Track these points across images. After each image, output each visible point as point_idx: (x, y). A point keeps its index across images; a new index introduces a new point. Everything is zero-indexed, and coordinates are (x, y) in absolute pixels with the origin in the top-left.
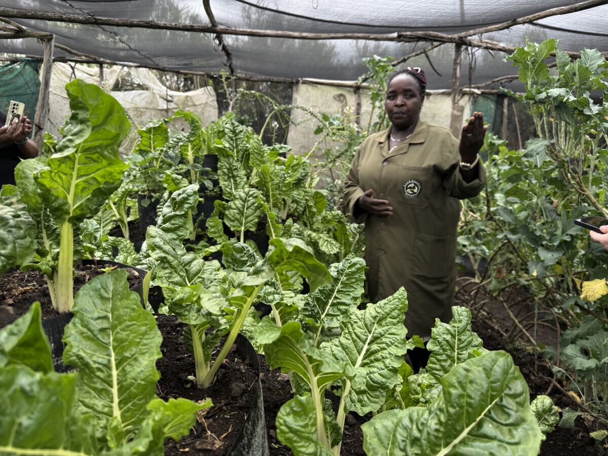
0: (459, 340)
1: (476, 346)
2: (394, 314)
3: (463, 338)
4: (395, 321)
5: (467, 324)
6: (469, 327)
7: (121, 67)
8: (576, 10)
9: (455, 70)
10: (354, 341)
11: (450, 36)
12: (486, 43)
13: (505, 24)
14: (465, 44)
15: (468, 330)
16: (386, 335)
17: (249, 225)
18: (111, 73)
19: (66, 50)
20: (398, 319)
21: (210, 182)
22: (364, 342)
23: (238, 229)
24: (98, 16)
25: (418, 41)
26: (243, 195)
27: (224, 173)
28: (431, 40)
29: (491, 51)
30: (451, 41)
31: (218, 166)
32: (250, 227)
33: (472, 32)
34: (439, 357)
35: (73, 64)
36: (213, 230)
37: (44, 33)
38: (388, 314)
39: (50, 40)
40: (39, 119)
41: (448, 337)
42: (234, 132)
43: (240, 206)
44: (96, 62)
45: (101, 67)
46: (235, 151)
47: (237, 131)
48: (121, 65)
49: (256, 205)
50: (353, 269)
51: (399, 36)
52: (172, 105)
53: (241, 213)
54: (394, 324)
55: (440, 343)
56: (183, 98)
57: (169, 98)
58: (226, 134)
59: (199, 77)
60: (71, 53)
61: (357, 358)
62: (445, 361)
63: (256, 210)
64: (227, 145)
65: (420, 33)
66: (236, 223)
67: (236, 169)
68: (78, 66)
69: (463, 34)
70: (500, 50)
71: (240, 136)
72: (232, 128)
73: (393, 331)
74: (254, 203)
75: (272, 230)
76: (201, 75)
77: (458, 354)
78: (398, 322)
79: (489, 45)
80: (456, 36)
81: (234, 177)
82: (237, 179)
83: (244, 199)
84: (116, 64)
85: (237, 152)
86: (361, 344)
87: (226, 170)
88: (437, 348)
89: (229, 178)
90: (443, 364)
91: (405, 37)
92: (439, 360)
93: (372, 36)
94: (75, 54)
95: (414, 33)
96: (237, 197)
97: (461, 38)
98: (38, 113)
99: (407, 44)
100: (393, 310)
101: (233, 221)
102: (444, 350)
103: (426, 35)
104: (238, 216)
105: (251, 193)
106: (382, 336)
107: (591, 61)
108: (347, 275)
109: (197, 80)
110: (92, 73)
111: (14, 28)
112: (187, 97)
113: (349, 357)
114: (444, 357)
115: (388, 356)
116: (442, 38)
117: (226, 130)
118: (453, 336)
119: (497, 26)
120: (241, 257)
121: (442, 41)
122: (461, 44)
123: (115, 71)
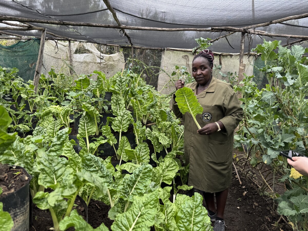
0: (195, 211)
1: (203, 215)
2: (152, 203)
3: (197, 210)
4: (151, 207)
5: (200, 203)
6: (201, 205)
7: (79, 42)
8: (302, 17)
9: (241, 46)
10: (132, 215)
11: (239, 29)
12: (258, 32)
13: (266, 23)
14: (247, 32)
15: (200, 206)
16: (146, 214)
17: (124, 129)
18: (74, 45)
19: (52, 35)
20: (153, 206)
21: (106, 106)
22: (137, 216)
23: (119, 131)
24: (64, 21)
25: (222, 31)
26: (122, 114)
27: (114, 102)
28: (229, 31)
29: (260, 36)
30: (239, 31)
31: (112, 99)
32: (124, 130)
33: (250, 27)
34: (183, 220)
35: (56, 41)
36: (105, 131)
37: (41, 28)
38: (149, 203)
39: (44, 31)
40: (38, 69)
41: (189, 210)
42: (120, 81)
43: (120, 119)
44: (67, 40)
45: (70, 42)
46: (121, 91)
47: (122, 81)
48: (79, 41)
49: (128, 119)
50: (146, 171)
51: (212, 29)
52: (103, 61)
53: (121, 123)
54: (151, 208)
55: (184, 213)
56: (108, 58)
57: (102, 57)
58: (117, 83)
59: (116, 47)
60: (55, 36)
61: (132, 224)
62: (186, 222)
63: (127, 121)
64: (117, 88)
65: (223, 28)
66: (117, 128)
67: (120, 100)
68: (59, 42)
69: (245, 27)
70: (265, 35)
71: (123, 84)
72: (120, 80)
73: (149, 212)
74: (127, 118)
75: (135, 131)
76: (117, 46)
77: (194, 219)
78: (153, 207)
79: (259, 33)
80: (242, 29)
81: (119, 104)
82: (120, 105)
83: (122, 115)
84: (77, 41)
85: (122, 91)
86: (135, 217)
87: (115, 101)
88: (182, 216)
89: (116, 104)
90: (185, 224)
91: (215, 29)
92: (183, 222)
93: (198, 29)
94: (57, 37)
95: (220, 28)
96: (119, 115)
97: (245, 29)
98: (37, 66)
99: (217, 33)
100: (152, 201)
101: (116, 127)
102: (186, 217)
103: (226, 28)
104: (118, 124)
105: (126, 113)
106: (144, 214)
107: (298, 52)
108: (143, 173)
109: (116, 48)
110: (65, 45)
111: (27, 25)
112: (110, 57)
113: (129, 223)
114: (186, 220)
115: (144, 226)
116: (234, 29)
117: (117, 81)
118: (192, 209)
119: (262, 24)
120: (90, 163)
121: (235, 31)
122: (244, 32)
123: (76, 44)
